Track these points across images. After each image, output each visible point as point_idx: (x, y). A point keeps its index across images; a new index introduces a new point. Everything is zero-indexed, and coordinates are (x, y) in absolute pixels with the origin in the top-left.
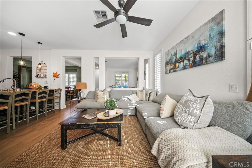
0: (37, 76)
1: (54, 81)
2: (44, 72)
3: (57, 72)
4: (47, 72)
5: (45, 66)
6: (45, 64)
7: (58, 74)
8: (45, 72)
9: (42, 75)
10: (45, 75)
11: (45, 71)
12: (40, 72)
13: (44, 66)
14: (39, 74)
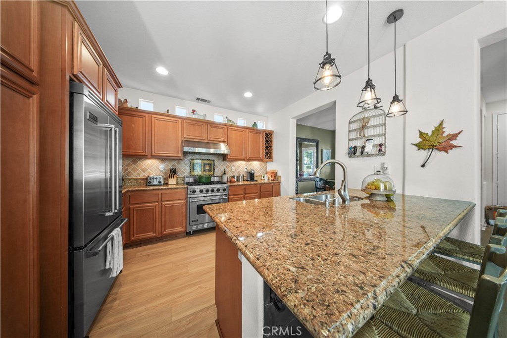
0: (353, 152)
1: (423, 166)
2: (375, 136)
3: (441, 124)
4: (384, 134)
5: (380, 115)
6: (376, 110)
7: (448, 130)
8: (380, 135)
9: (369, 148)
10: (381, 145)
11: (380, 130)
12: (361, 138)
13: (374, 116)
14: (359, 144)
